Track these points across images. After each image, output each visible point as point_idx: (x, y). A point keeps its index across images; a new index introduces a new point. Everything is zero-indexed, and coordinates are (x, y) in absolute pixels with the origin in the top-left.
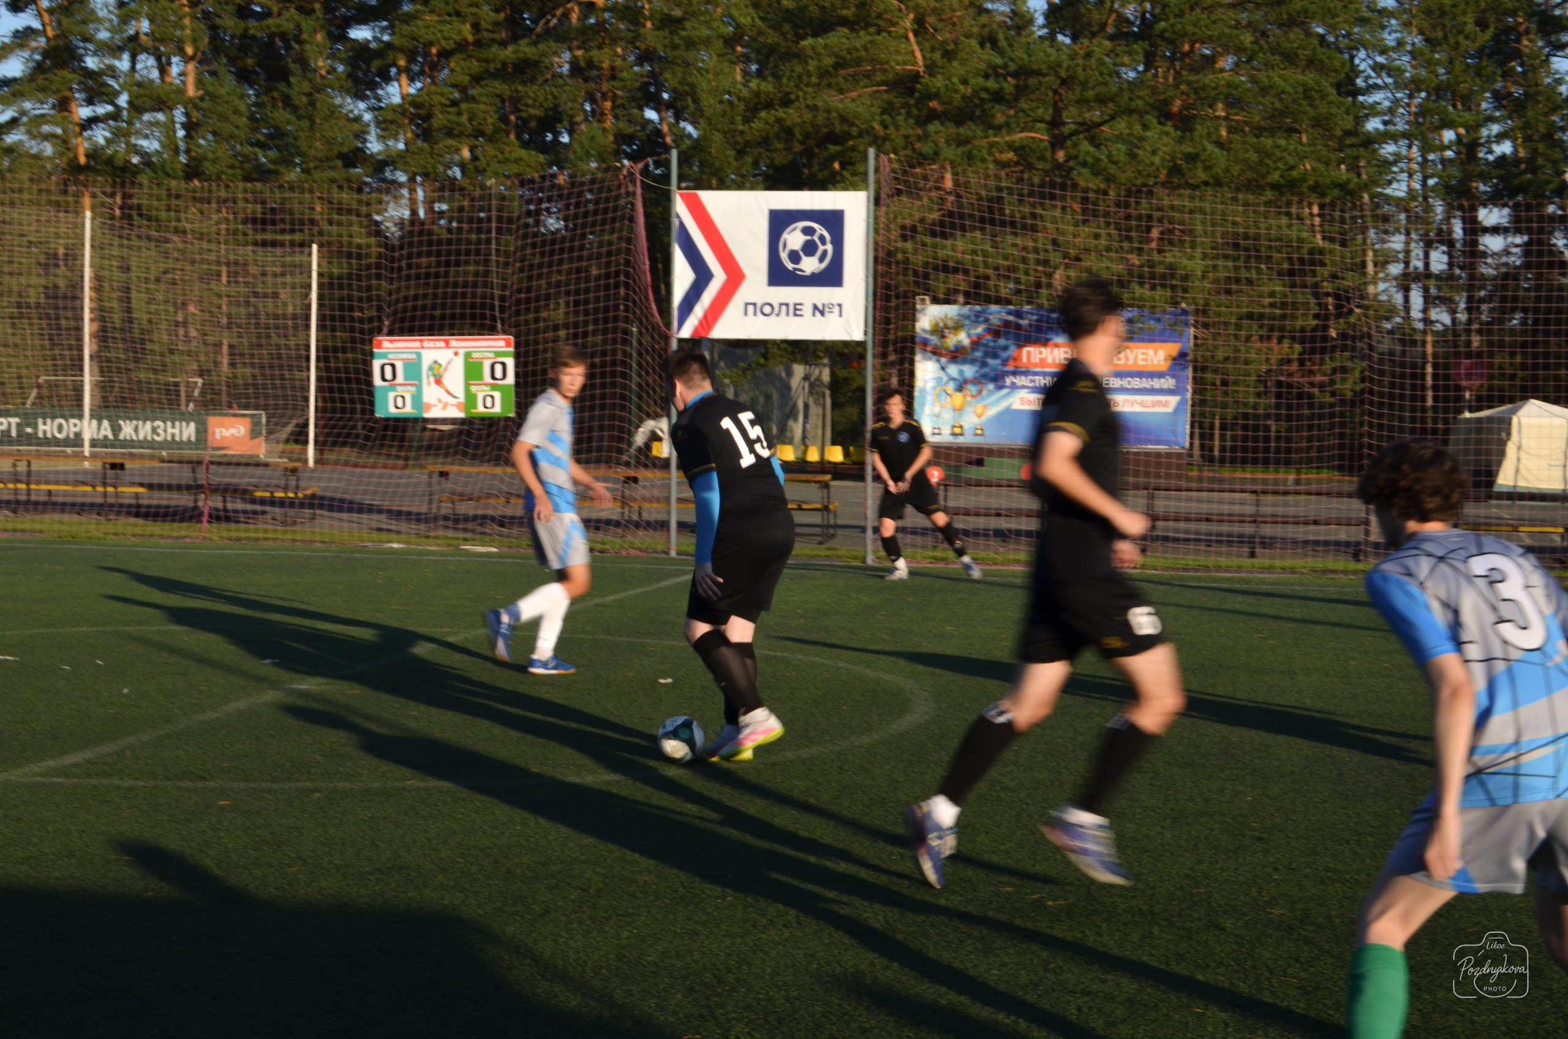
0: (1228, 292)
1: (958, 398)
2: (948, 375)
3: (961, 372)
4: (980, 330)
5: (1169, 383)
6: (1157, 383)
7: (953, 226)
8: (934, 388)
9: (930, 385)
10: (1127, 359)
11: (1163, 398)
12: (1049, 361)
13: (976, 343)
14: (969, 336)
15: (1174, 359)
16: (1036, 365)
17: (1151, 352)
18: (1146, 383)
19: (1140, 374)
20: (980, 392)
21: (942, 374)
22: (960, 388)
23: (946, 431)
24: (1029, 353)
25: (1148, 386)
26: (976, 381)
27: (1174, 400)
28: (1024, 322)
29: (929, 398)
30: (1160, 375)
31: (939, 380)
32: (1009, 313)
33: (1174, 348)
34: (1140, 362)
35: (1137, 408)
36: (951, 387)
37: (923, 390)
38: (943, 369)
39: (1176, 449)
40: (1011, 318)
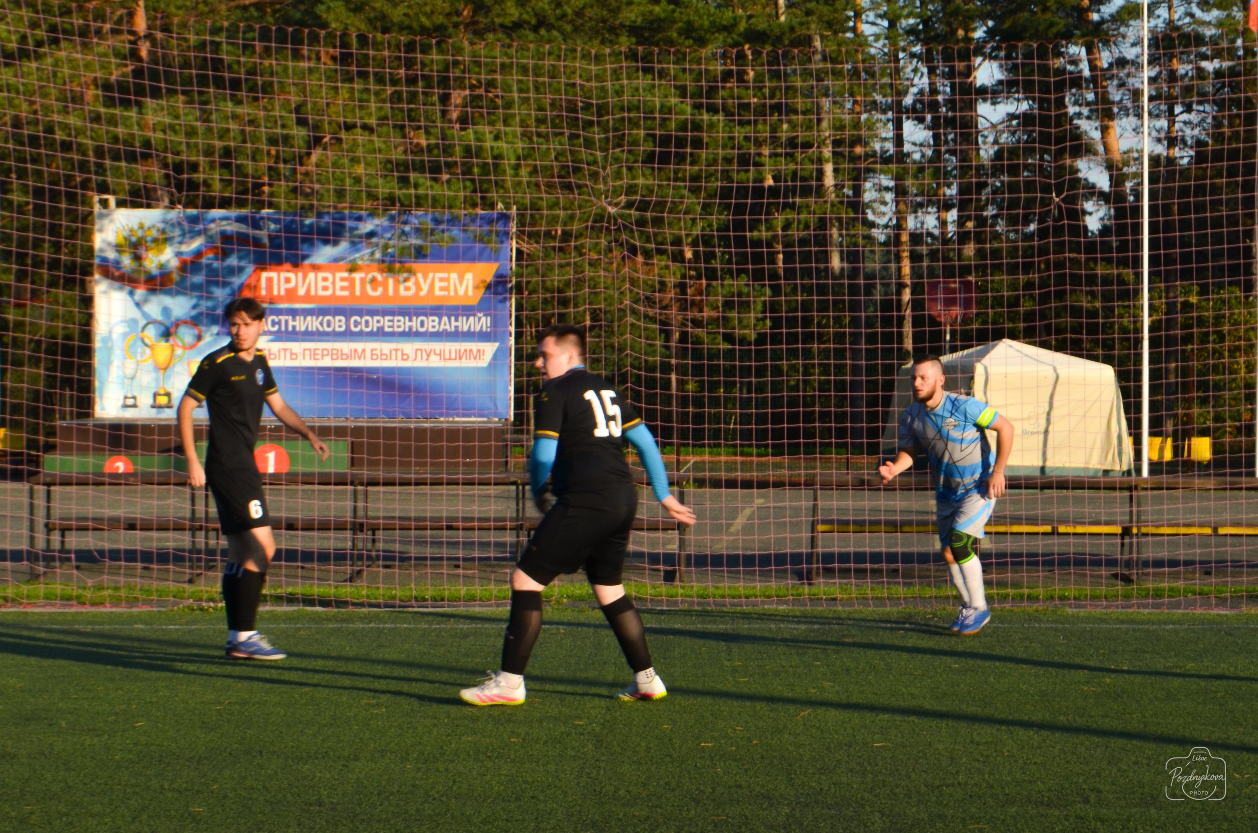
0: (568, 187)
1: (163, 349)
2: (145, 315)
3: (166, 311)
4: (197, 244)
5: (482, 322)
6: (465, 324)
7: (140, 91)
8: (125, 335)
9: (119, 330)
10: (419, 288)
11: (474, 346)
12: (301, 292)
13: (190, 265)
14: (178, 254)
15: (488, 287)
16: (280, 299)
17: (454, 276)
18: (447, 324)
19: (437, 311)
20: (199, 338)
21: (135, 313)
22: (167, 334)
23: (145, 400)
24: (269, 280)
25: (450, 328)
26: (195, 321)
27: (489, 349)
28: (263, 235)
29: (117, 353)
30: (467, 311)
31: (133, 322)
32: (240, 220)
33: (487, 270)
34: (437, 292)
35: (435, 362)
36: (151, 333)
37: (108, 339)
38: (138, 305)
39: (495, 422)
40: (242, 228)
